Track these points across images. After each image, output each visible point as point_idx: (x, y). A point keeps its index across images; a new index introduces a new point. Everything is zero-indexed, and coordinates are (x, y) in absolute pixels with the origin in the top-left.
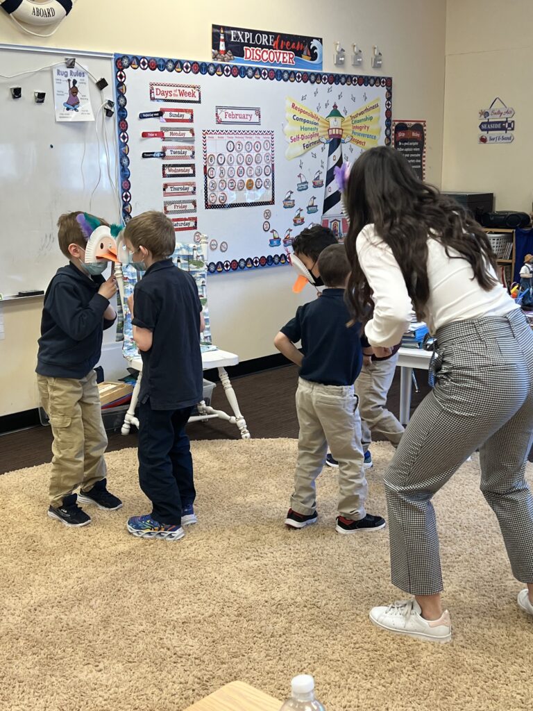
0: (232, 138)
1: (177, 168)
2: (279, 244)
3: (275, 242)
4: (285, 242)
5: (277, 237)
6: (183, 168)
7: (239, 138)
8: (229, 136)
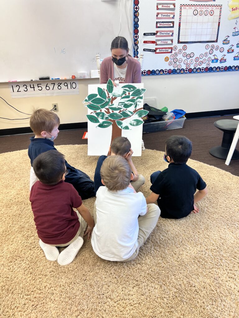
0: (197, 8)
1: (164, 23)
2: (217, 61)
3: (215, 61)
4: (220, 61)
5: (216, 58)
6: (167, 23)
7: (201, 8)
8: (195, 7)
